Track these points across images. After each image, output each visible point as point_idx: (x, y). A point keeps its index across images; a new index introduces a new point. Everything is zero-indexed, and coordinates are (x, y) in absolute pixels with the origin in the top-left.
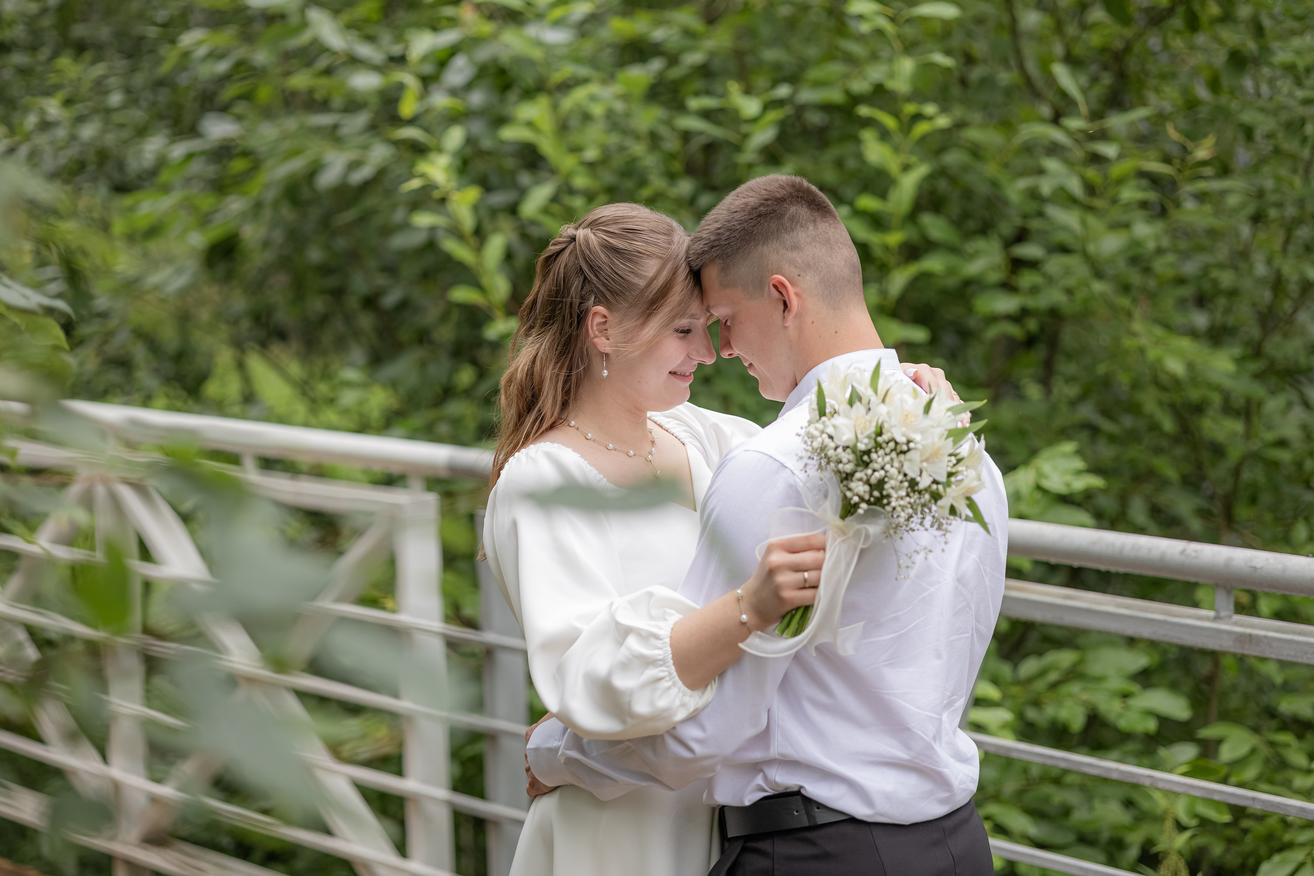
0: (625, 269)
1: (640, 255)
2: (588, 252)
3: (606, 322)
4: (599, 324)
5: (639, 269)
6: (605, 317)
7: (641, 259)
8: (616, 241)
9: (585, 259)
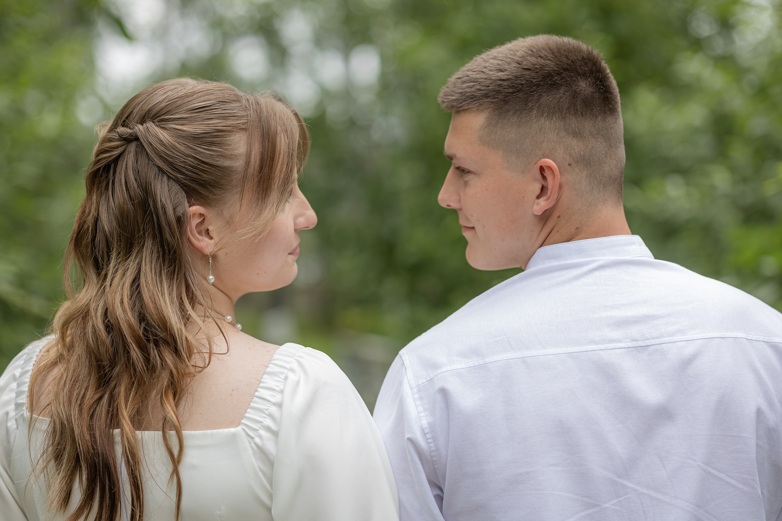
0: (211, 155)
1: (223, 134)
2: (163, 149)
3: (204, 219)
4: (198, 225)
5: (227, 149)
6: (201, 215)
7: (226, 137)
8: (190, 126)
9: (161, 157)
